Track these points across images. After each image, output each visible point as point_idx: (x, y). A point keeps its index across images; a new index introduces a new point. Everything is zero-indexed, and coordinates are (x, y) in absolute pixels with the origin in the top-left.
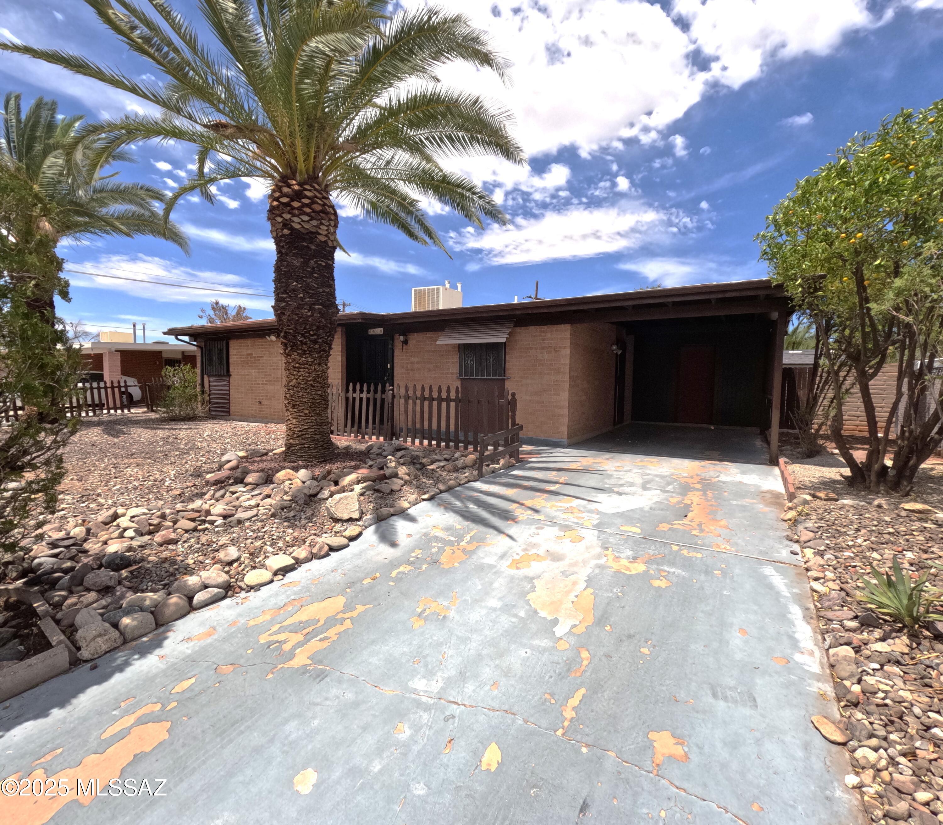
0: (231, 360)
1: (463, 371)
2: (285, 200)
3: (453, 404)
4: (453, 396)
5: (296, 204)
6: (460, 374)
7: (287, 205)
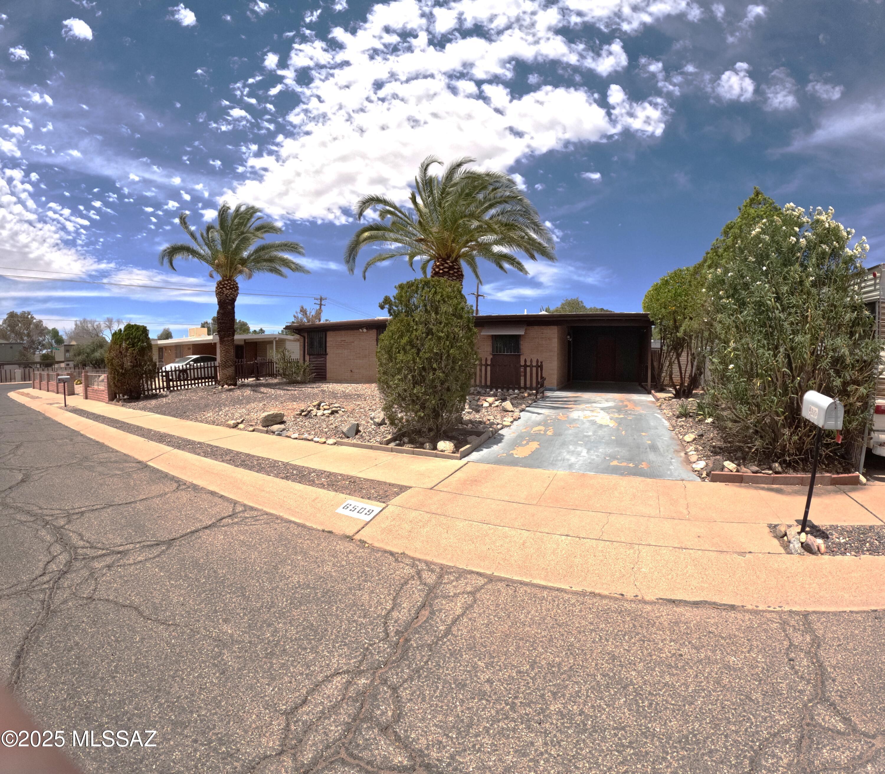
0: (328, 345)
1: (495, 350)
2: (446, 270)
3: (489, 368)
4: (489, 362)
5: (451, 272)
6: (493, 351)
7: (447, 272)
